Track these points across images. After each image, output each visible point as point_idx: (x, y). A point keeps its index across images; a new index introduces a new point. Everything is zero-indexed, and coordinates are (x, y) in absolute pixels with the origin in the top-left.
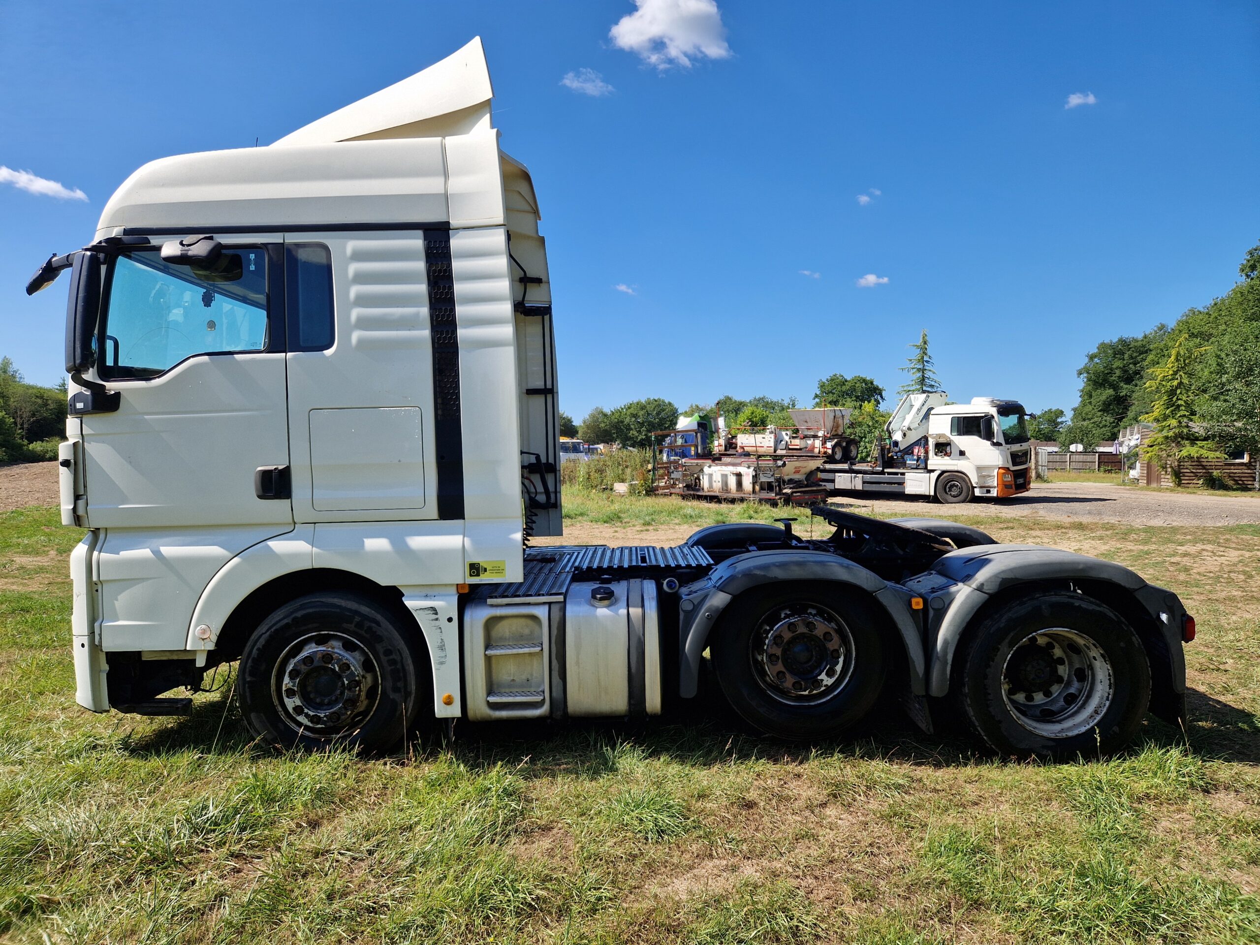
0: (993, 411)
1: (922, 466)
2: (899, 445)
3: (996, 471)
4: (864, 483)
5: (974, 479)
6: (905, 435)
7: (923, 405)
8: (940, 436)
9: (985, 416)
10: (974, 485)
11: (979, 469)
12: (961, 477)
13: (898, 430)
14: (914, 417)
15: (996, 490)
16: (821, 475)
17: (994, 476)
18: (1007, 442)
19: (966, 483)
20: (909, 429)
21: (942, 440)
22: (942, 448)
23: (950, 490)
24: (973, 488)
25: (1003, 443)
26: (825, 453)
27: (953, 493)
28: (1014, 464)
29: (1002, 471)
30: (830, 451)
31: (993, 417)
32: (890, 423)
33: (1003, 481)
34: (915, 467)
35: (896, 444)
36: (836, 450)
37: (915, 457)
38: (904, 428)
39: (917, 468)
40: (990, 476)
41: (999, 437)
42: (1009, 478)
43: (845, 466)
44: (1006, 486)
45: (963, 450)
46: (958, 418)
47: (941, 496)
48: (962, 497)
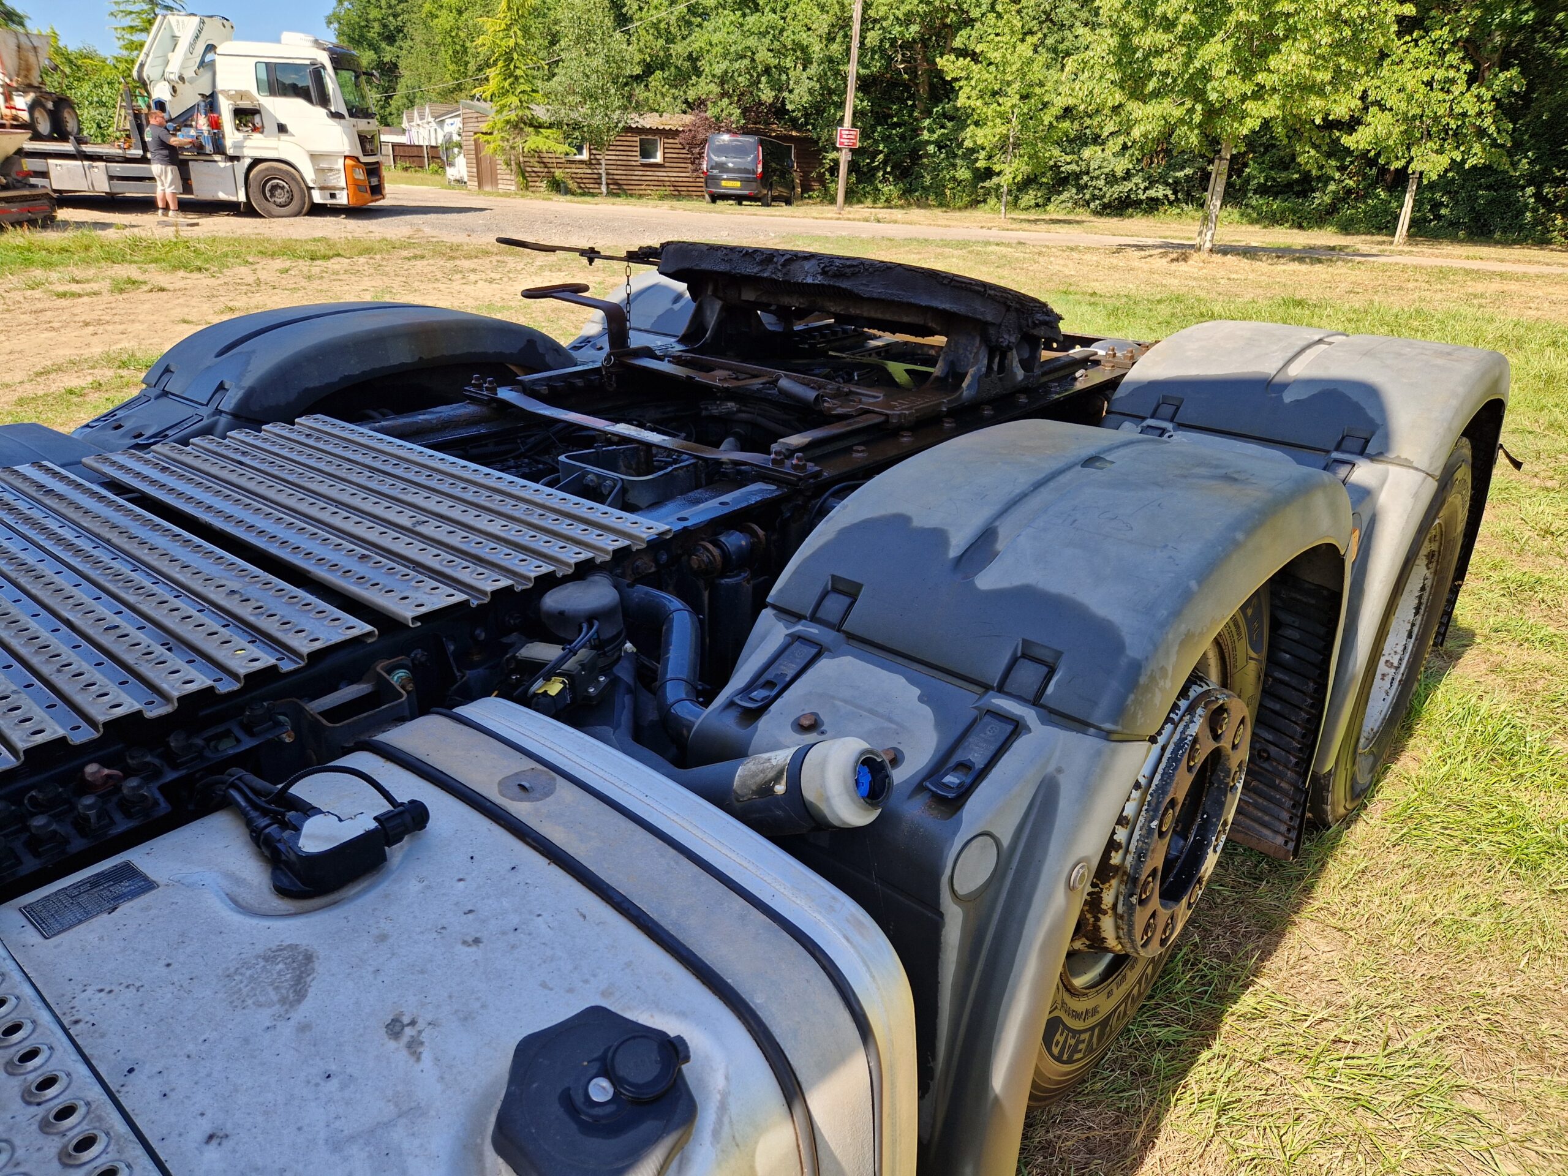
0: (324, 58)
1: (218, 149)
2: (168, 107)
3: (340, 164)
4: (111, 178)
5: (309, 175)
6: (174, 89)
7: (197, 37)
8: (242, 95)
9: (312, 64)
10: (311, 185)
11: (314, 157)
12: (287, 173)
13: (158, 81)
14: (186, 59)
15: (345, 192)
16: (27, 165)
17: (339, 170)
18: (351, 115)
19: (298, 183)
20: (182, 79)
21: (245, 104)
22: (245, 116)
23: (272, 195)
24: (310, 189)
25: (346, 113)
26: (17, 119)
27: (278, 201)
28: (366, 153)
29: (349, 162)
30: (25, 116)
31: (324, 67)
32: (142, 65)
33: (355, 180)
35: (161, 105)
36: (37, 114)
38: (172, 77)
40: (331, 170)
41: (338, 105)
42: (360, 175)
43: (68, 147)
44: (356, 186)
45: (283, 122)
46: (266, 63)
47: (258, 205)
48: (294, 206)
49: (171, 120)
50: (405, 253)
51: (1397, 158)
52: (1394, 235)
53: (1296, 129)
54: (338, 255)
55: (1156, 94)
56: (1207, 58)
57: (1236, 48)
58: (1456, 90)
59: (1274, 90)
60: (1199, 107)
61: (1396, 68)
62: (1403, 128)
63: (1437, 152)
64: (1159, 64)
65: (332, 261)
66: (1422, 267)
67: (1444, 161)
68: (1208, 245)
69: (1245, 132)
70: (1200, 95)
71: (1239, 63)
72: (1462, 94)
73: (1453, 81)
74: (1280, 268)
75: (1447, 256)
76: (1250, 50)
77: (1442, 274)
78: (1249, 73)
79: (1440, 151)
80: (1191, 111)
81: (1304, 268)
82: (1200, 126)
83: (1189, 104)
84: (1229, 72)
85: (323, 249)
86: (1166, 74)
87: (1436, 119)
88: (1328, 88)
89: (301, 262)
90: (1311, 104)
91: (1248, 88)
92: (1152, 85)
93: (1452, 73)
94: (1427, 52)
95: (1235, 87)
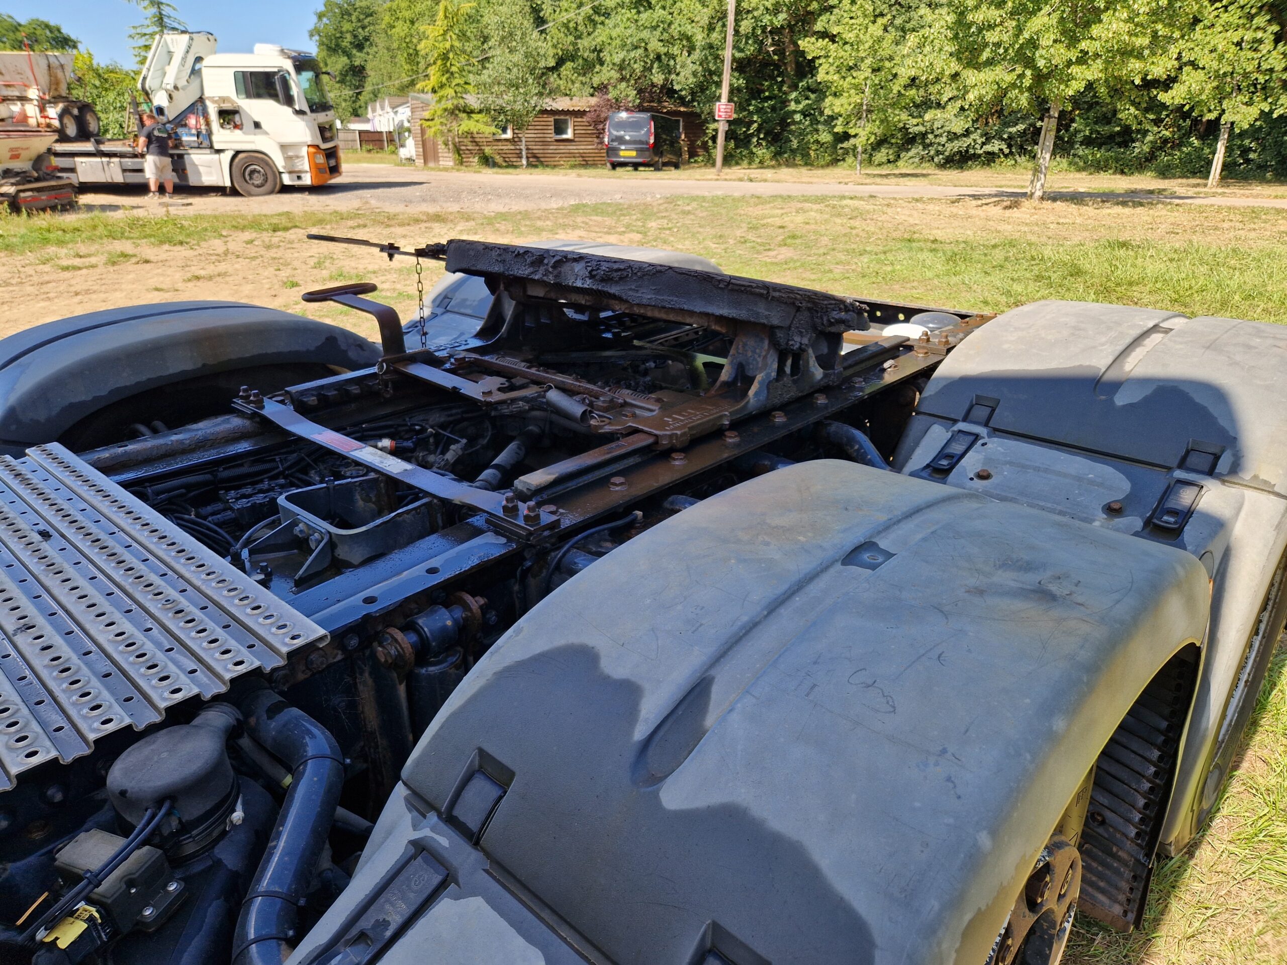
0: (288, 65)
1: (206, 143)
2: (166, 112)
3: (304, 151)
4: (124, 171)
5: (280, 162)
6: (170, 97)
7: (188, 52)
8: (224, 100)
9: (279, 71)
10: (281, 170)
11: (284, 147)
12: (263, 160)
13: (158, 90)
14: (179, 71)
15: (309, 175)
16: (56, 162)
17: (303, 157)
18: (312, 111)
19: (271, 167)
20: (176, 88)
21: (227, 106)
23: (251, 178)
24: (280, 173)
25: (307, 111)
26: (49, 125)
27: (256, 183)
28: (325, 140)
29: (312, 150)
30: (56, 123)
31: (288, 73)
32: (145, 78)
33: (316, 164)
34: (196, 145)
35: (160, 111)
36: (66, 120)
37: (194, 131)
38: (168, 86)
39: (199, 148)
40: (298, 157)
41: (300, 103)
42: (321, 159)
43: (89, 147)
44: (317, 169)
45: (257, 120)
46: (243, 72)
47: (240, 187)
48: (268, 186)
49: (169, 122)
50: (351, 223)
51: (1210, 111)
52: (1207, 177)
53: (1117, 89)
54: (296, 227)
55: (990, 63)
56: (1035, 29)
57: (1062, 20)
58: (1265, 48)
59: (1097, 56)
60: (1028, 73)
61: (1208, 31)
62: (1215, 84)
63: (1246, 104)
64: (992, 37)
65: (291, 231)
66: (1235, 208)
67: (1253, 112)
68: (1039, 193)
69: (1071, 93)
70: (1029, 63)
71: (1064, 32)
72: (1269, 52)
73: (1260, 41)
74: (1106, 211)
75: (1257, 196)
76: (1074, 21)
77: (1254, 213)
78: (1073, 41)
79: (1249, 104)
80: (1021, 76)
81: (1127, 211)
82: (1030, 89)
83: (1019, 70)
84: (1055, 41)
85: (284, 222)
86: (998, 45)
87: (1246, 75)
88: (1146, 52)
89: (265, 234)
90: (1131, 66)
91: (1073, 55)
92: (986, 55)
93: (1259, 35)
94: (1236, 16)
95: (1061, 54)
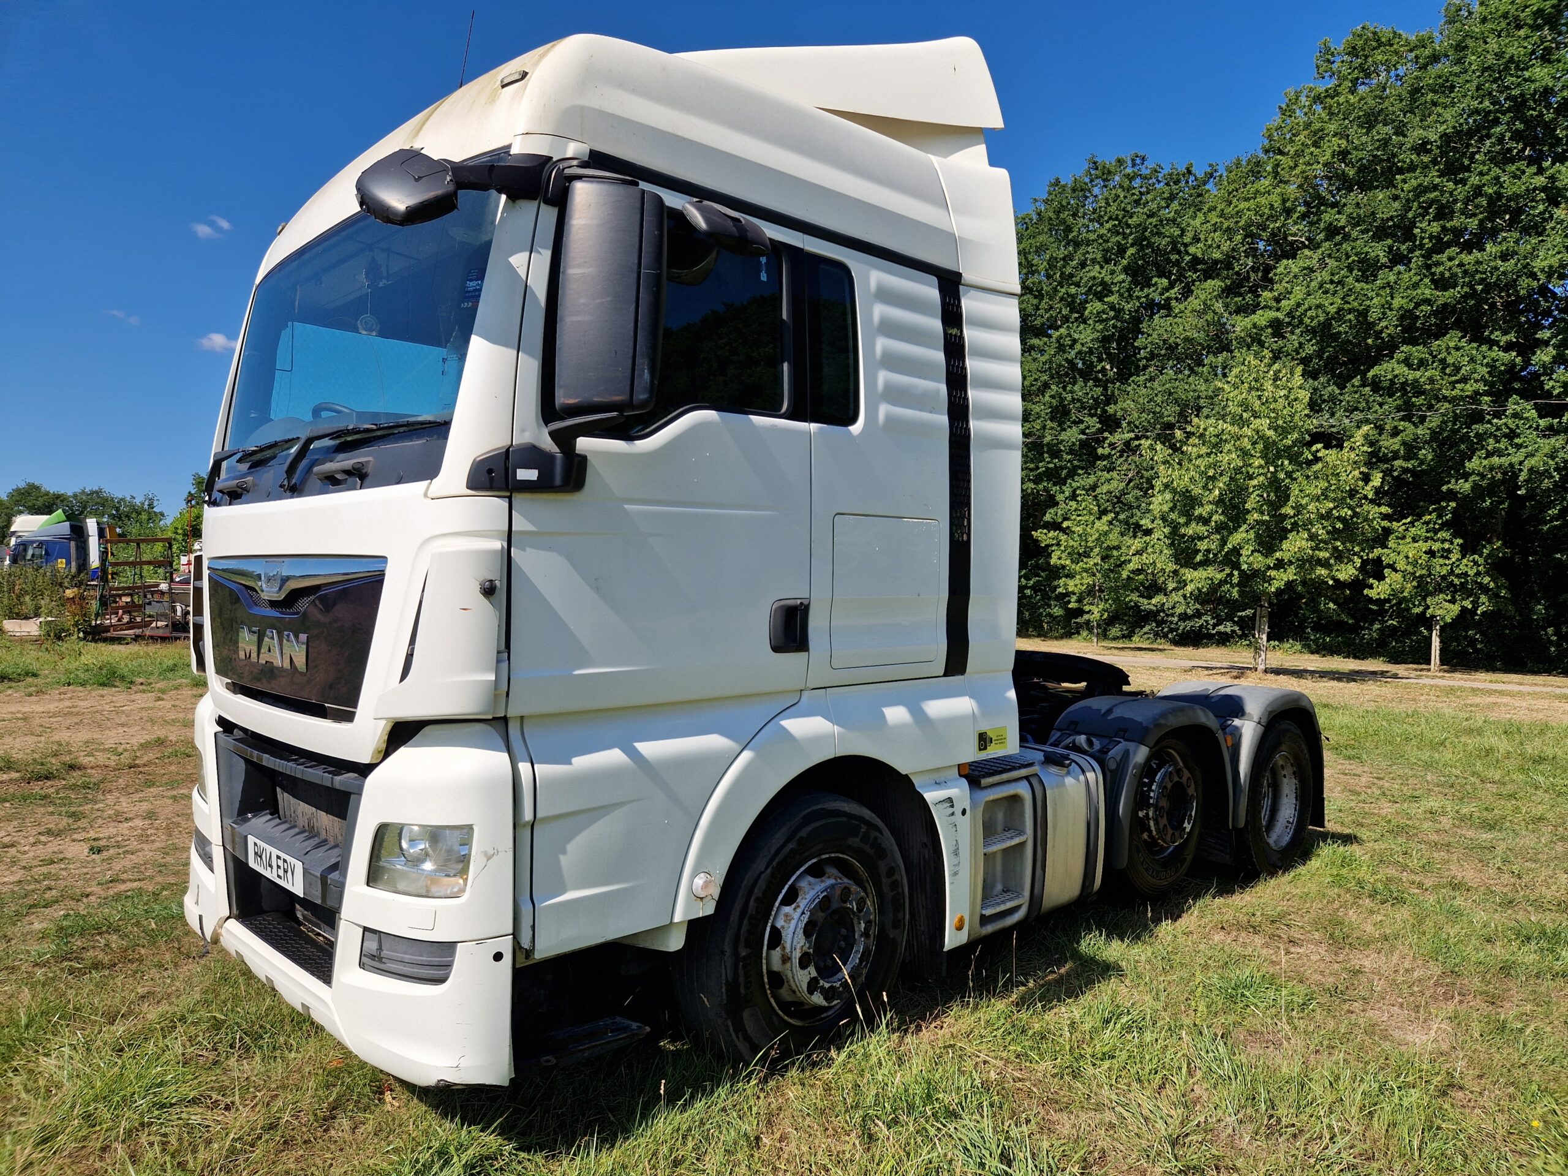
52: (1429, 664)
55: (1205, 563)
56: (1235, 543)
57: (1257, 536)
58: (1454, 557)
59: (1291, 563)
60: (1236, 573)
63: (1449, 601)
64: (1202, 546)
67: (1455, 609)
68: (1261, 667)
69: (1273, 590)
70: (1236, 566)
71: (1261, 545)
78: (1269, 551)
79: (1453, 601)
80: (1231, 575)
82: (1238, 585)
83: (1228, 571)
84: (1252, 552)
86: (1208, 551)
87: (1444, 578)
92: (1199, 558)
